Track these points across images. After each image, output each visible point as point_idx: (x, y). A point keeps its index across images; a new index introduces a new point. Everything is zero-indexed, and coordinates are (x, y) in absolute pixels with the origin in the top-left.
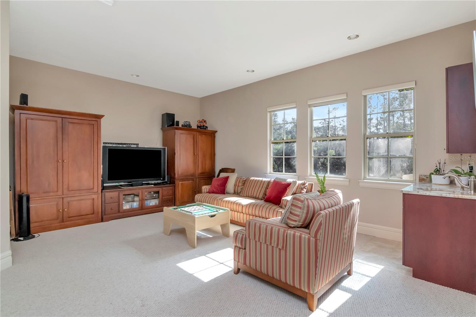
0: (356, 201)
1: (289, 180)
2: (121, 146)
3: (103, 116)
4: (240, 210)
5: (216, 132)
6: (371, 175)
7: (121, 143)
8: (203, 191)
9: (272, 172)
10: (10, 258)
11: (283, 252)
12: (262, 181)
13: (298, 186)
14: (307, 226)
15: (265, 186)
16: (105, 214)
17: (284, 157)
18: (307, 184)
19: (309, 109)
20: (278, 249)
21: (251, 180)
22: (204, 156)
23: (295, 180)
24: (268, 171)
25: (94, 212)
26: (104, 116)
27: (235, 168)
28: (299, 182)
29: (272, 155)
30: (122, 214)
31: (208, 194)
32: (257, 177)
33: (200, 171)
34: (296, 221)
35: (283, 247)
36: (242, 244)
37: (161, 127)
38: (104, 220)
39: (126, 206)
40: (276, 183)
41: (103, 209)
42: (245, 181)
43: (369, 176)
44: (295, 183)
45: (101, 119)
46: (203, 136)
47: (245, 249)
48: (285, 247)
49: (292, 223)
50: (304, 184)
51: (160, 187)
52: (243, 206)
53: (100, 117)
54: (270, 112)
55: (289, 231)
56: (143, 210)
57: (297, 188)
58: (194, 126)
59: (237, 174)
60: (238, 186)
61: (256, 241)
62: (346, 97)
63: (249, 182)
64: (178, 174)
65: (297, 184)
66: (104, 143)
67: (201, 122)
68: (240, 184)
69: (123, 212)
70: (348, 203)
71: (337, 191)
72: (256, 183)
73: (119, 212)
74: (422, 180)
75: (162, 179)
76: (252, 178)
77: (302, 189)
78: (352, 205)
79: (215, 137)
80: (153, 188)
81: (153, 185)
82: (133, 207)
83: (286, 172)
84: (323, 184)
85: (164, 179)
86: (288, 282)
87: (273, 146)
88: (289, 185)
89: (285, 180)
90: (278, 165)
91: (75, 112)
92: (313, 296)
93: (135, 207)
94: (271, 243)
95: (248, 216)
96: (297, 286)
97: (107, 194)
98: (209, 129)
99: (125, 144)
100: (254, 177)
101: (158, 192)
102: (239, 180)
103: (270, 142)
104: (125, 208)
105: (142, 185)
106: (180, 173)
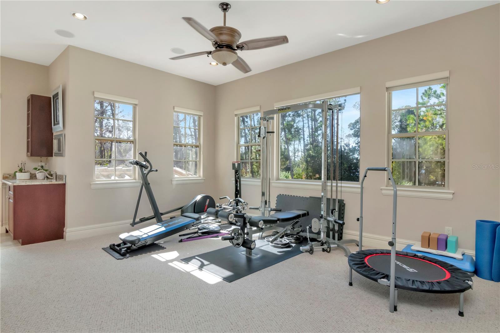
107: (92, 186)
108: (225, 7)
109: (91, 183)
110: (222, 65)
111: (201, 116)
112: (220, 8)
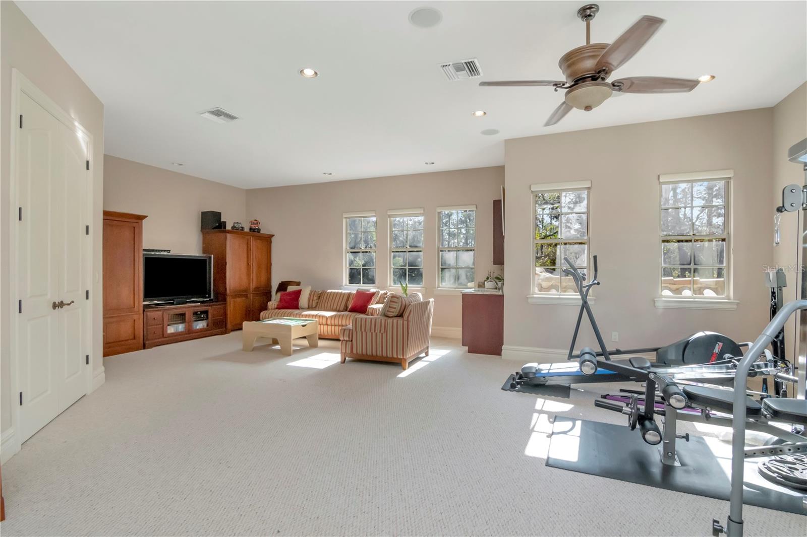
0: (431, 300)
1: (373, 290)
2: (153, 253)
3: (145, 217)
4: (324, 322)
5: (273, 235)
6: (444, 284)
7: (148, 249)
8: (270, 307)
9: (348, 284)
10: (103, 375)
11: (384, 335)
12: (341, 293)
13: (381, 296)
14: (400, 315)
15: (345, 298)
16: (147, 340)
17: (362, 267)
18: (388, 294)
19: (389, 219)
20: (380, 334)
21: (328, 293)
22: (259, 267)
23: (378, 290)
24: (344, 284)
25: (135, 337)
26: (147, 216)
27: (300, 281)
28: (382, 292)
29: (348, 266)
30: (167, 339)
31: (277, 310)
32: (334, 289)
33: (254, 285)
34: (393, 312)
35: (384, 331)
36: (349, 337)
37: (200, 229)
38: (146, 347)
39: (171, 330)
40: (360, 294)
41: (145, 333)
42: (321, 294)
43: (442, 285)
44: (378, 292)
45: (143, 221)
46: (258, 241)
47: (352, 341)
48: (386, 331)
49: (391, 314)
50: (386, 294)
51: (210, 306)
52: (327, 318)
53: (141, 218)
54: (346, 218)
55: (389, 320)
56: (190, 335)
57: (380, 298)
58: (247, 230)
59: (310, 287)
60: (313, 300)
61: (362, 333)
62: (423, 212)
63: (325, 296)
64: (230, 289)
65: (380, 295)
66: (145, 250)
67: (252, 223)
68: (315, 298)
69: (168, 337)
70: (427, 300)
71: (418, 293)
72: (335, 297)
73: (163, 336)
74: (480, 286)
75: (207, 296)
76: (328, 291)
77: (385, 298)
78: (429, 302)
79: (271, 242)
80: (198, 306)
81: (199, 304)
82: (178, 331)
83: (363, 284)
84: (406, 290)
85: (210, 296)
86: (389, 356)
87: (349, 255)
88: (373, 294)
89: (369, 291)
90: (354, 277)
91: (115, 212)
92: (405, 360)
93: (180, 330)
94: (375, 331)
95: (333, 327)
96: (395, 356)
97: (149, 314)
98: (261, 232)
99: (153, 250)
100: (331, 289)
101: (206, 312)
102: (313, 294)
103: (346, 251)
104: (169, 332)
105: (186, 304)
106: (232, 288)
107: (529, 300)
108: (587, 13)
109: (528, 296)
110: (583, 111)
111: (730, 178)
112: (579, 17)
